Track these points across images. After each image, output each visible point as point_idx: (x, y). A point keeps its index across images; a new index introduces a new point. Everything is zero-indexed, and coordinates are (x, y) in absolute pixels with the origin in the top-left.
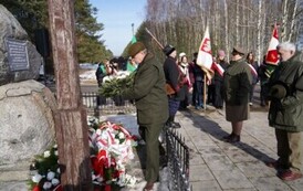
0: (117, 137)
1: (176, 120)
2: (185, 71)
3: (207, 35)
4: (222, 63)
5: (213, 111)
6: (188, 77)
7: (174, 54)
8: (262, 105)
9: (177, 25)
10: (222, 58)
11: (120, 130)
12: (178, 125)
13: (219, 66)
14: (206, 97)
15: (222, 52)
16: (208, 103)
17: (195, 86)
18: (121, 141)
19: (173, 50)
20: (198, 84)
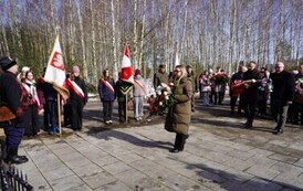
1: (21, 152)
2: (31, 89)
4: (77, 80)
5: (71, 134)
6: (36, 97)
7: (14, 69)
8: (120, 121)
10: (76, 74)
12: (24, 159)
13: (74, 83)
15: (76, 68)
16: (64, 125)
17: (46, 107)
19: (14, 63)
20: (50, 104)
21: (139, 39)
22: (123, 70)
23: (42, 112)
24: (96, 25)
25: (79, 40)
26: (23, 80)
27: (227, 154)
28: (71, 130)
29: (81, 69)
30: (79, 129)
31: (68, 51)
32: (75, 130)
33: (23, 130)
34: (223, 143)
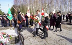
0: (3, 36)
3: (29, 9)
7: (20, 13)
9: (22, 6)
10: (32, 14)
11: (5, 34)
12: (22, 31)
14: (29, 23)
16: (30, 25)
17: (26, 21)
18: (5, 37)
19: (20, 12)
20: (27, 20)
21: (46, 7)
22: (42, 13)
23: (25, 22)
24: (36, 4)
25: (33, 7)
26: (22, 15)
27: (67, 33)
28: (31, 26)
29: (33, 13)
30: (33, 26)
31: (31, 10)
32: (32, 26)
33: (22, 25)
34: (66, 31)
